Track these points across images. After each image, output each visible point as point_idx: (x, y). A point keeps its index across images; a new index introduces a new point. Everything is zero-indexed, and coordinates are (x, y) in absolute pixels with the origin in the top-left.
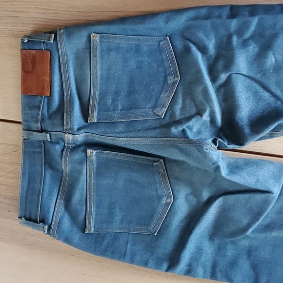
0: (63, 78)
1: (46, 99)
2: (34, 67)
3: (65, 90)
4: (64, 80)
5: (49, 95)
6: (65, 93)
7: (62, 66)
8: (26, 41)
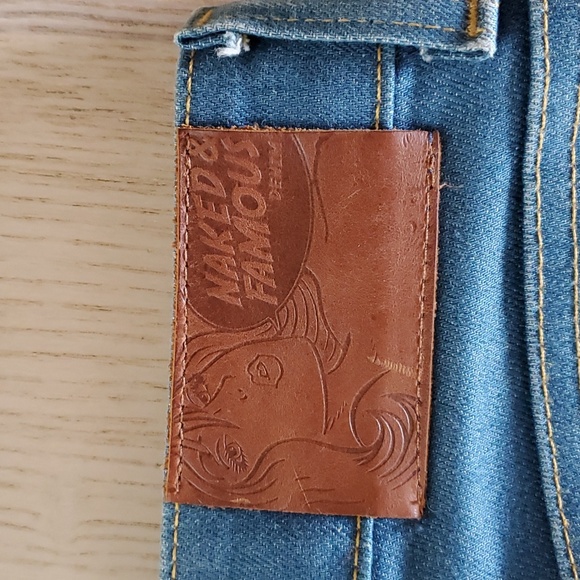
0: (539, 362)
1: (394, 548)
2: (289, 273)
3: (550, 464)
4: (540, 378)
5: (415, 512)
6: (554, 492)
7: (536, 261)
8: (233, 48)
